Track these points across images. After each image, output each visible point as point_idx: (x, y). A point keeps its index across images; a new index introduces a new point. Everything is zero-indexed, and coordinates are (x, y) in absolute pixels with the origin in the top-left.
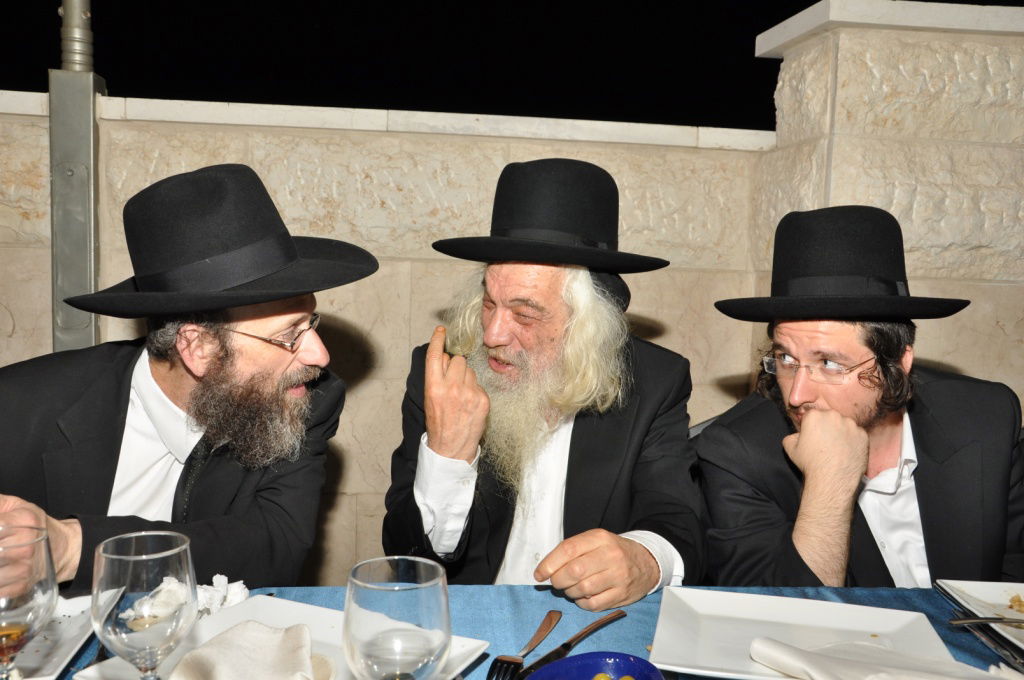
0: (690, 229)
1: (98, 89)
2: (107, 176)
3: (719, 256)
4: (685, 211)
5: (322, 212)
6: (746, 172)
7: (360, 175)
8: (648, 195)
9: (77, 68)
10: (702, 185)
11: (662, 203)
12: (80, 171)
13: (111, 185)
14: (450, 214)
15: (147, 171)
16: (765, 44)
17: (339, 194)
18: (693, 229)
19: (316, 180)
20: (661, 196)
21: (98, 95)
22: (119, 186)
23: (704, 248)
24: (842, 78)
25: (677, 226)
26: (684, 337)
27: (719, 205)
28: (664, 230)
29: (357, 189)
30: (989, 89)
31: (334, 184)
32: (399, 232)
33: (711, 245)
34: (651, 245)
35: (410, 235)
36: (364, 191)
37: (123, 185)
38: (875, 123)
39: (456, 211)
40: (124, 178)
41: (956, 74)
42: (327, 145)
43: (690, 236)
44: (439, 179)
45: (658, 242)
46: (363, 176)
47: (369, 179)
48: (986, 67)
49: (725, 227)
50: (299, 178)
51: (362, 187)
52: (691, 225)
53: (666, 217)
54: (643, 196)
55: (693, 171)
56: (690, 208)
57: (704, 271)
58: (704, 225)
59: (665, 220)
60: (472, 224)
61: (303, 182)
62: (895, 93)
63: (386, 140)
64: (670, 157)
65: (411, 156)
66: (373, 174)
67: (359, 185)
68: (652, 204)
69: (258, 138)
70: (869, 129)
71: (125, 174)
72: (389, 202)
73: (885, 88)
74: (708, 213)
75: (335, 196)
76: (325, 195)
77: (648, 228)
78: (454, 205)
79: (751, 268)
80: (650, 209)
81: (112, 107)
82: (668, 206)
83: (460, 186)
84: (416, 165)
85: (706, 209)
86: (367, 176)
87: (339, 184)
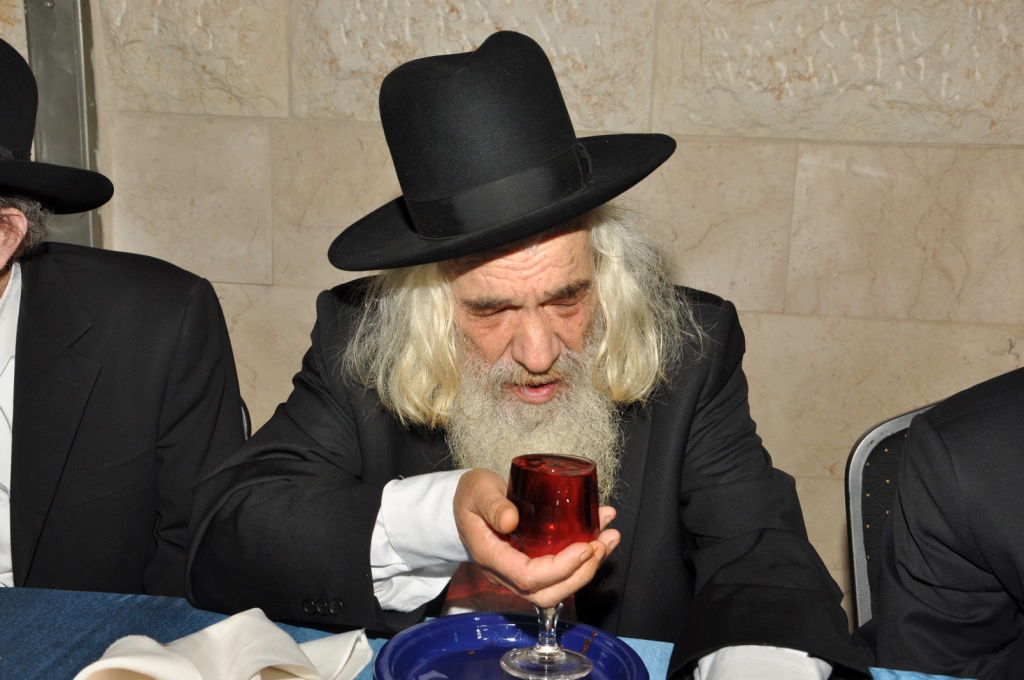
0: (945, 81)
2: (101, 9)
3: (993, 124)
4: (938, 52)
7: (443, 8)
8: (877, 29)
10: (971, 9)
11: (899, 41)
13: (107, 21)
14: (570, 64)
17: (414, 36)
18: (950, 80)
19: (381, 16)
20: (899, 30)
22: (118, 24)
23: (965, 112)
25: (922, 78)
26: (924, 249)
27: (1000, 40)
28: (899, 84)
29: (439, 29)
31: (407, 20)
33: (979, 106)
34: (876, 108)
36: (448, 29)
37: (122, 22)
39: (579, 61)
40: (123, 11)
43: (943, 94)
44: (555, 12)
45: (888, 102)
46: (447, 10)
47: (455, 13)
49: (1006, 76)
50: (358, 12)
51: (447, 25)
52: (945, 75)
53: (904, 64)
54: (869, 29)
56: (946, 47)
57: (964, 147)
58: (969, 74)
59: (902, 68)
60: (601, 81)
61: (363, 18)
66: (461, 6)
67: (441, 23)
68: (882, 43)
71: (124, 5)
74: (977, 55)
75: (408, 38)
76: (393, 38)
77: (873, 82)
78: (576, 50)
80: (879, 53)
82: (910, 45)
83: (586, 22)
85: (974, 48)
86: (453, 9)
87: (414, 21)
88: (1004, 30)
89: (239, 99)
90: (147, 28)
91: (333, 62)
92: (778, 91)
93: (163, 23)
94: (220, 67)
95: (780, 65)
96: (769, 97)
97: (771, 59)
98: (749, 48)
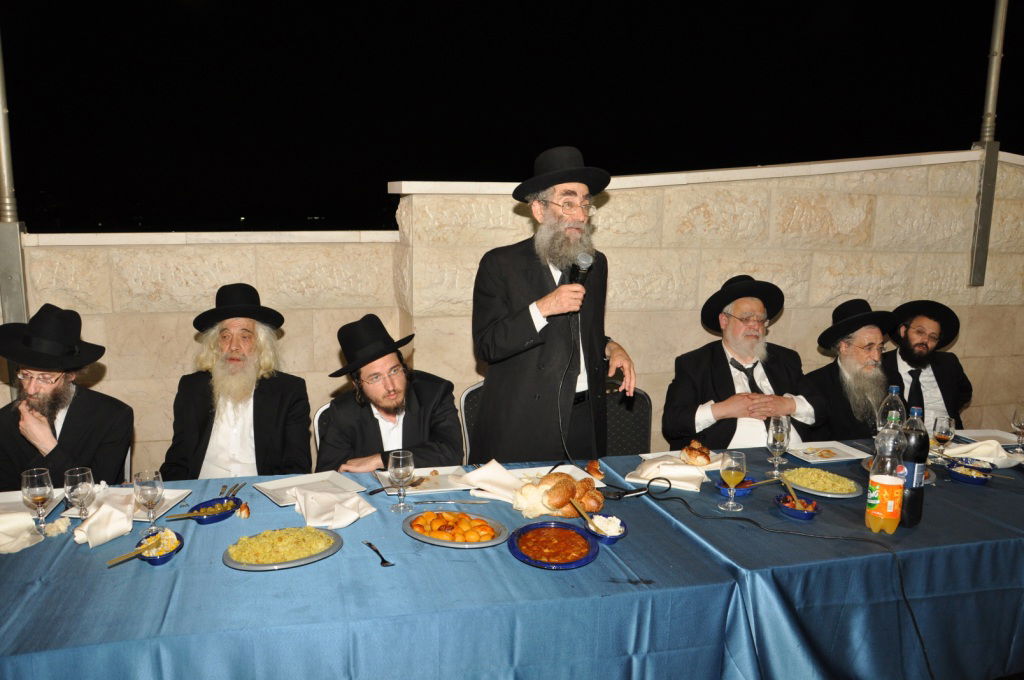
0: (359, 286)
1: (21, 230)
3: (378, 300)
4: (356, 277)
5: (153, 290)
6: (390, 253)
7: (173, 268)
8: (335, 270)
9: (9, 220)
10: (365, 262)
11: (343, 273)
12: (16, 278)
13: (33, 282)
15: (53, 272)
16: (393, 187)
17: (162, 280)
18: (361, 286)
19: (148, 272)
20: (342, 270)
21: (22, 234)
23: (368, 296)
24: (415, 219)
25: (352, 285)
27: (375, 272)
28: (345, 288)
29: (172, 276)
30: (491, 220)
31: (159, 274)
32: (198, 297)
34: (338, 296)
35: (204, 299)
36: (176, 277)
38: (433, 240)
40: (40, 278)
41: (473, 214)
42: (154, 253)
43: (360, 291)
44: (217, 268)
45: (342, 294)
46: (175, 269)
48: (488, 210)
49: (380, 284)
52: (359, 284)
54: (332, 270)
55: (360, 255)
56: (358, 275)
58: (367, 284)
59: (345, 282)
62: (441, 226)
63: (186, 248)
64: (347, 247)
65: (201, 256)
66: (181, 268)
67: (173, 274)
68: (337, 274)
69: (115, 251)
70: (431, 243)
71: (40, 275)
72: (190, 283)
73: (437, 224)
74: (369, 277)
75: (160, 281)
77: (336, 287)
79: (396, 305)
80: (336, 278)
81: (30, 239)
82: (346, 275)
84: (204, 261)
85: (368, 275)
86: (177, 269)
87: (162, 274)
88: (376, 269)
89: (92, 308)
90: (51, 283)
91: (130, 291)
92: (303, 292)
93: (57, 280)
94: (83, 295)
95: (302, 283)
96: (300, 294)
97: (299, 281)
98: (291, 278)
